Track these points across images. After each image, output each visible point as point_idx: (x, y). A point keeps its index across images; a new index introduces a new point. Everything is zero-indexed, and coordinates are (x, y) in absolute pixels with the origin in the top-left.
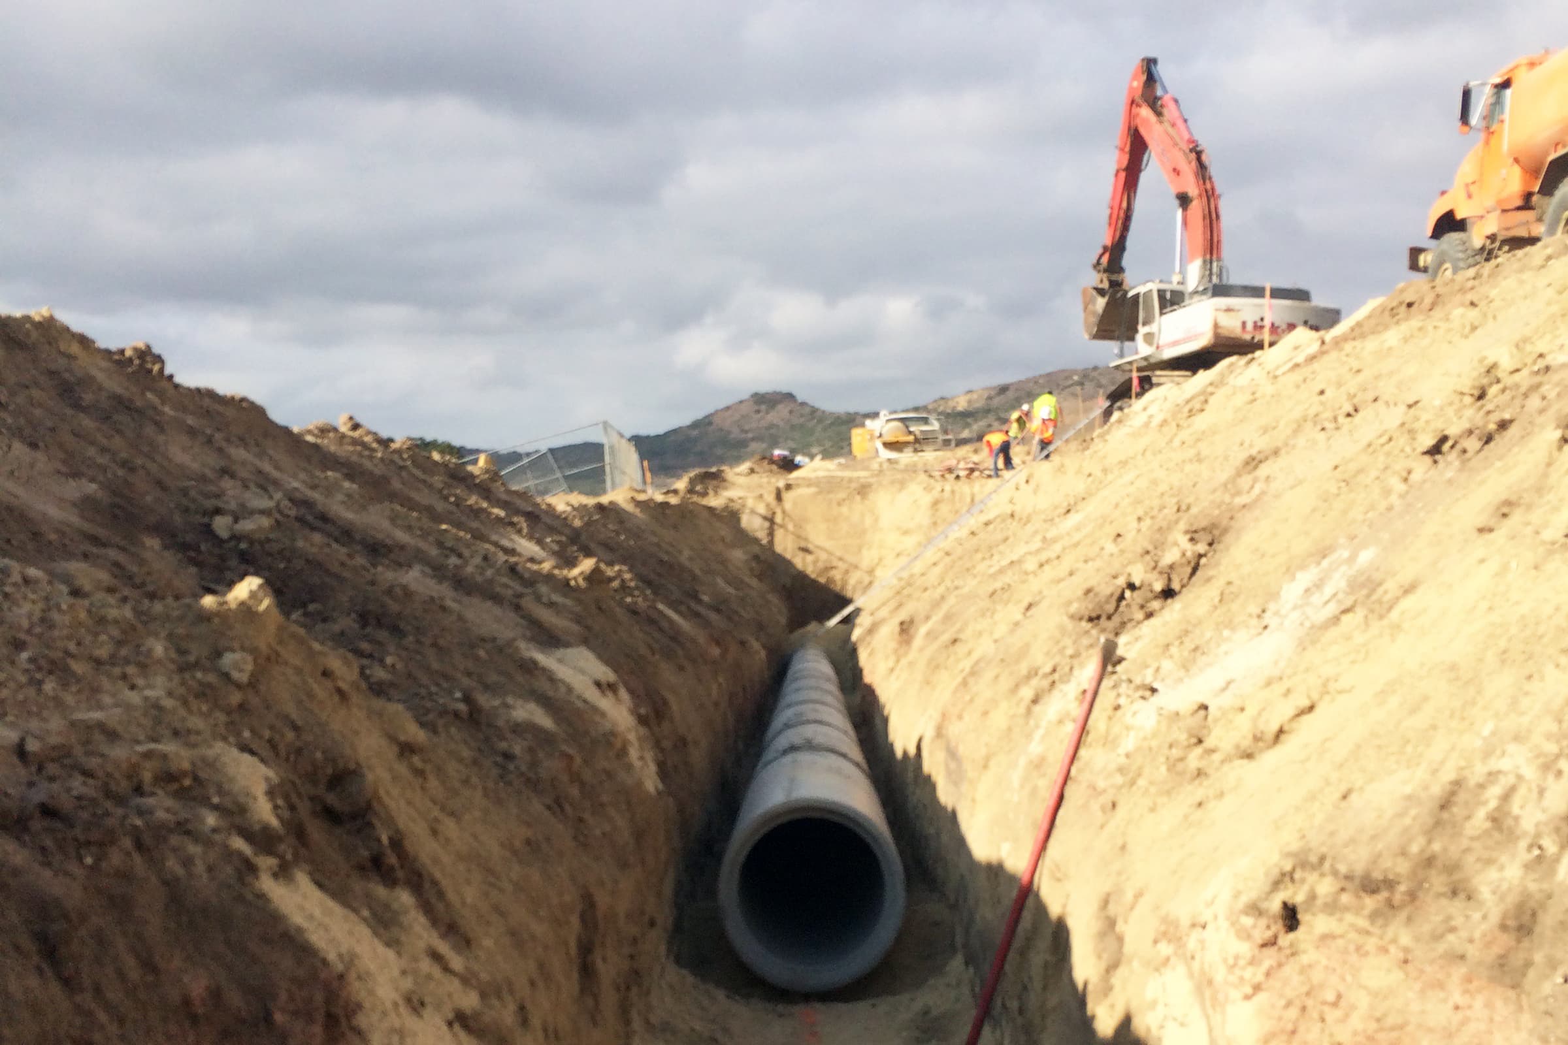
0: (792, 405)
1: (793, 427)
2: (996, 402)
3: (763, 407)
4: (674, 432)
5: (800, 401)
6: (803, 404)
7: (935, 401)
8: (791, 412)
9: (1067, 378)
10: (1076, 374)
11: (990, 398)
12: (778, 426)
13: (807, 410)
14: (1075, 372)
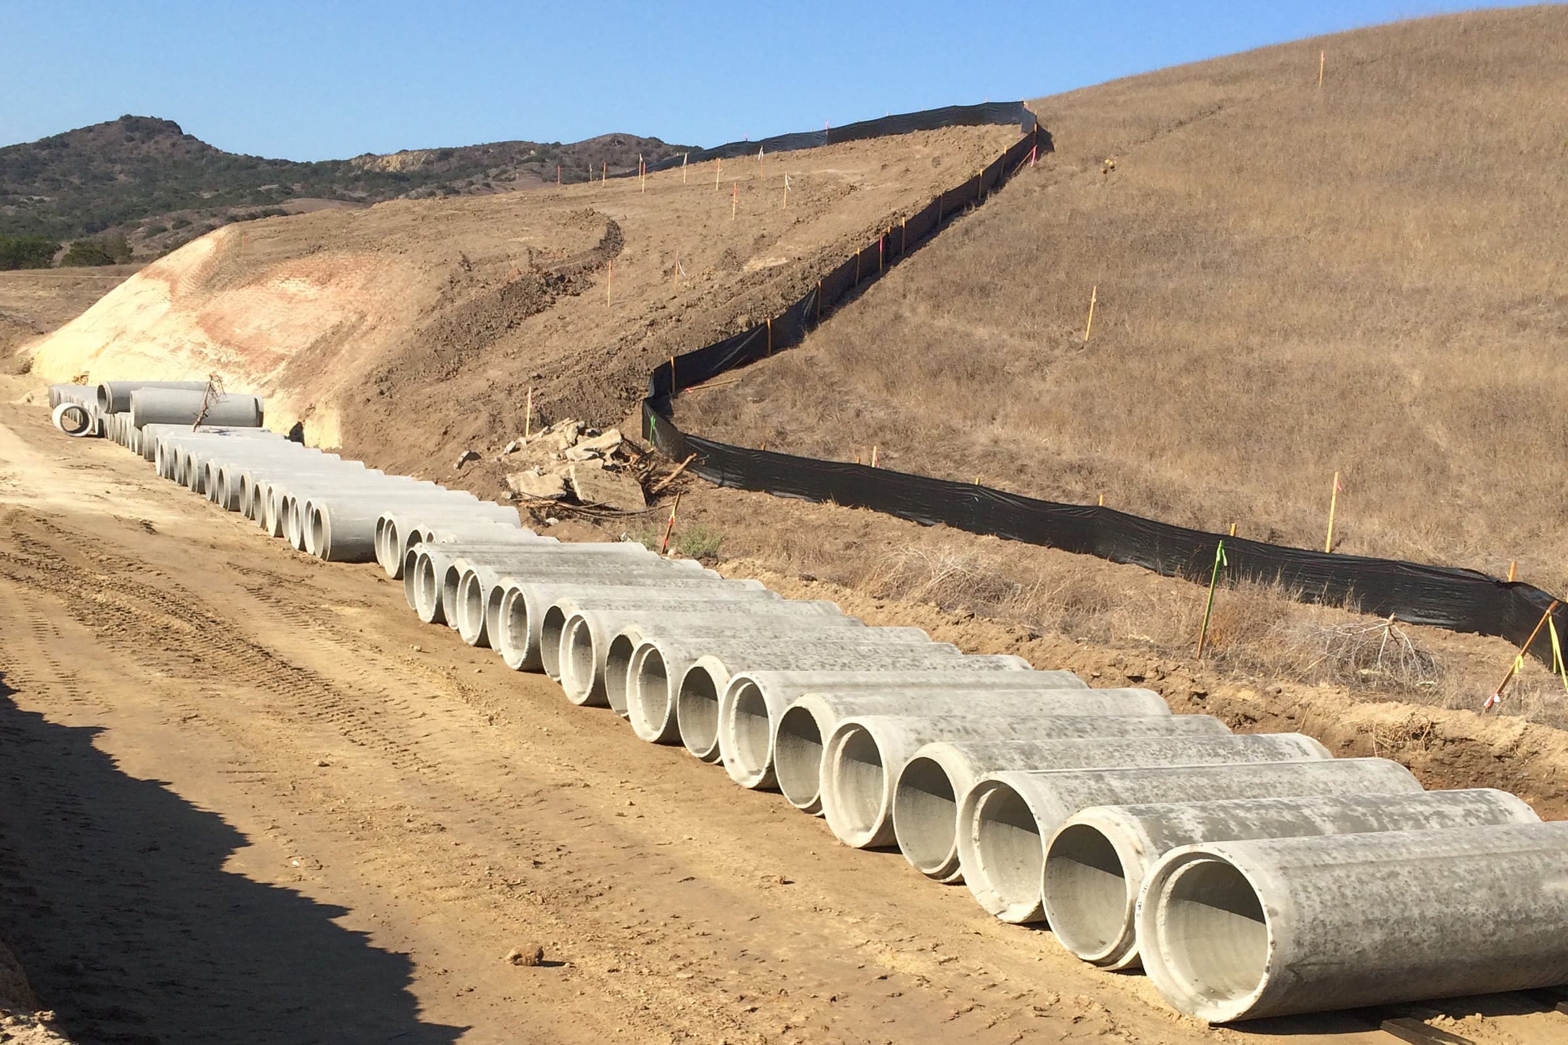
0: (176, 137)
1: (175, 164)
2: (437, 168)
3: (137, 135)
4: (17, 148)
5: (185, 133)
6: (190, 138)
7: (360, 157)
8: (174, 145)
9: (522, 152)
10: (534, 149)
11: (428, 162)
12: (156, 160)
13: (195, 147)
14: (532, 146)
